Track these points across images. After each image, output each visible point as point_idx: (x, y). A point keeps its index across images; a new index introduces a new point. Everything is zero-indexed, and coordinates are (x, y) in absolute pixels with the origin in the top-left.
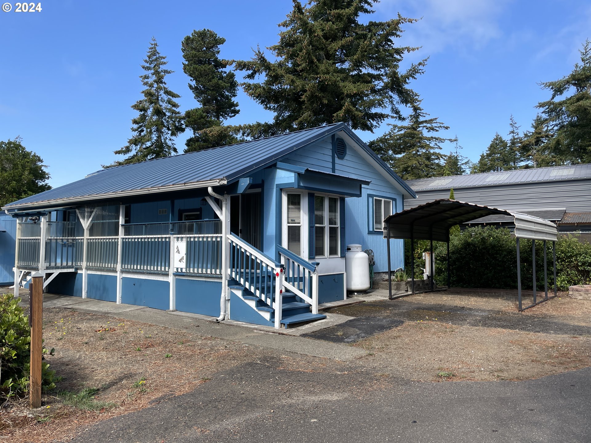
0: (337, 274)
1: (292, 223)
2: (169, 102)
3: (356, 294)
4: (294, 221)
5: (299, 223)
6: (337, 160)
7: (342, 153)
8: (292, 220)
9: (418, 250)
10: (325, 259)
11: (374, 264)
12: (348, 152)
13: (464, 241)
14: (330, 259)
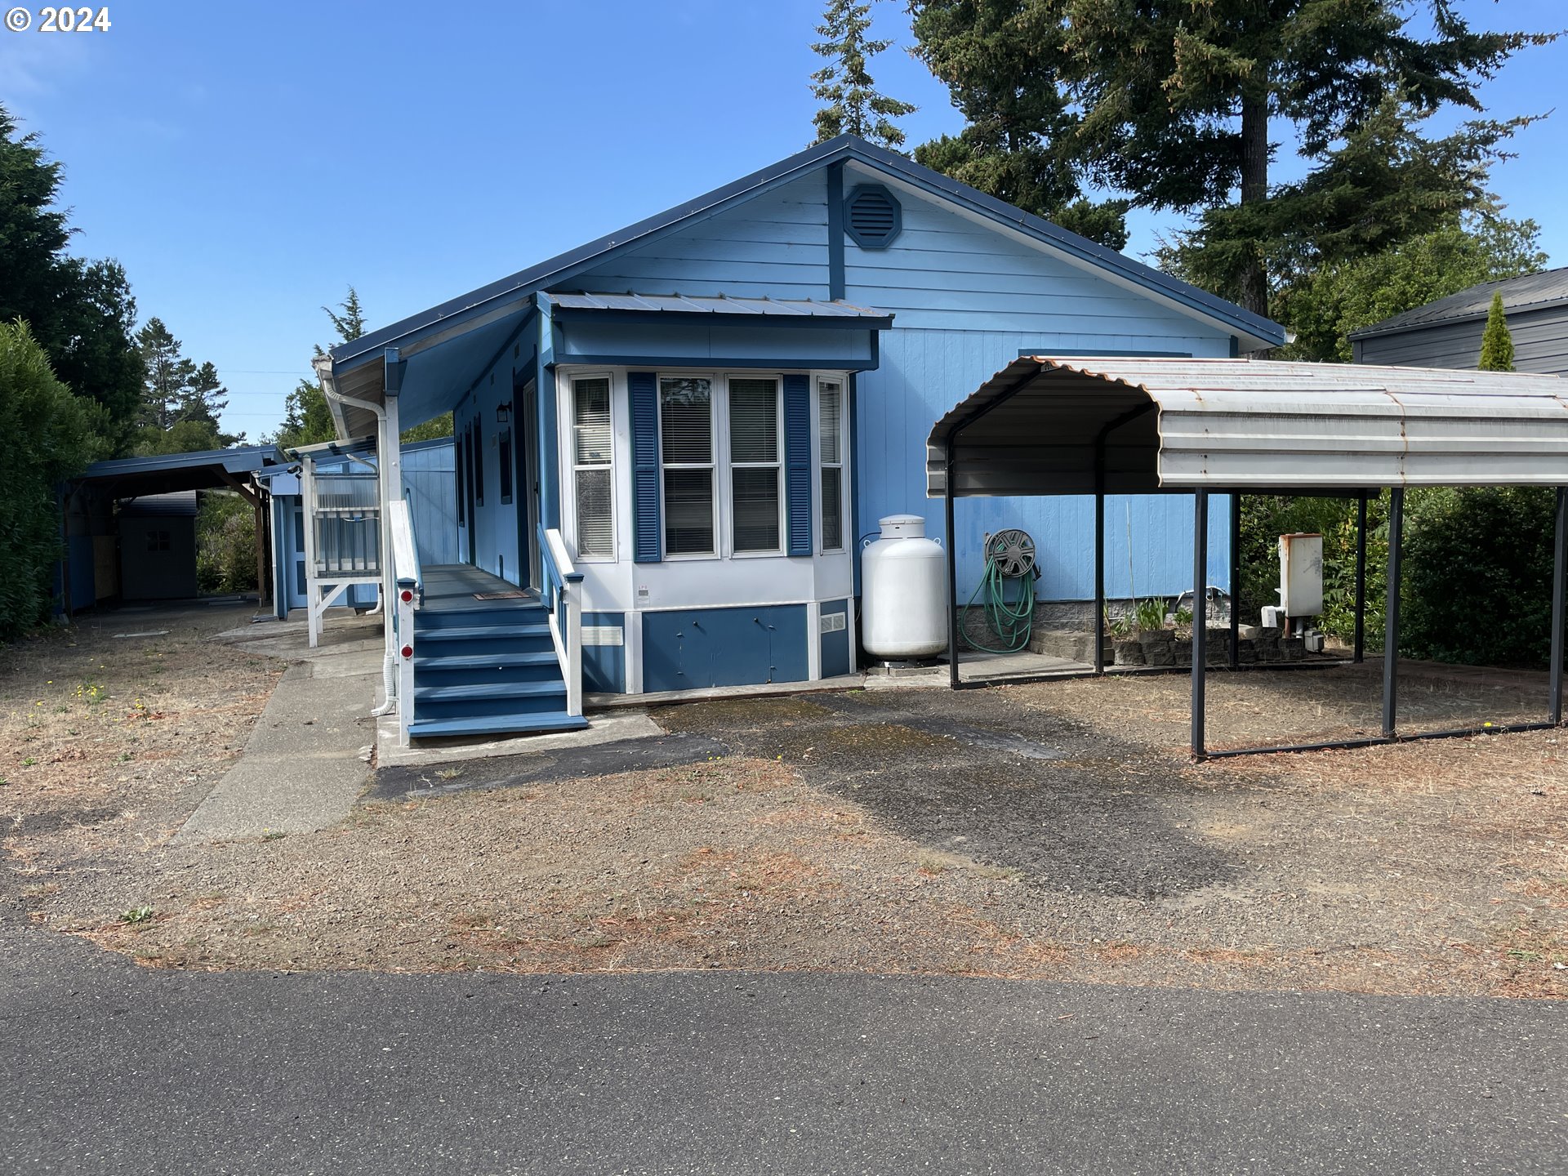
0: (773, 606)
1: (592, 463)
2: (881, 130)
3: (887, 664)
4: (598, 455)
5: (609, 462)
6: (853, 254)
7: (882, 232)
8: (592, 455)
9: (1348, 523)
10: (716, 563)
11: (1038, 576)
12: (908, 222)
13: (1459, 491)
14: (737, 562)
